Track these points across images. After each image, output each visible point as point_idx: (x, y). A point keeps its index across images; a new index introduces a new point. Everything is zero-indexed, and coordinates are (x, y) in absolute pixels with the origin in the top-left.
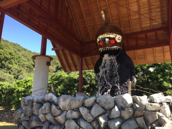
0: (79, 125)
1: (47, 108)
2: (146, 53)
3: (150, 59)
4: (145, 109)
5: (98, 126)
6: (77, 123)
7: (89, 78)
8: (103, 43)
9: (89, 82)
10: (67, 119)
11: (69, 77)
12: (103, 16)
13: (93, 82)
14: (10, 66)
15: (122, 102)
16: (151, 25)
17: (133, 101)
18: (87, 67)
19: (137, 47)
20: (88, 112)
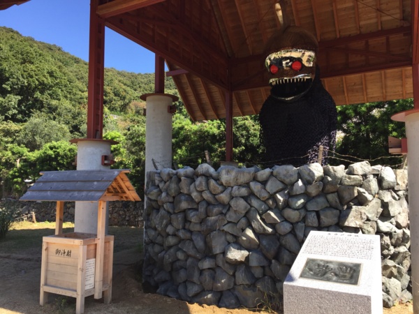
0: (249, 204)
1: (204, 183)
2: (365, 81)
3: (374, 92)
4: (341, 184)
5: (275, 205)
6: (246, 201)
7: (244, 132)
8: (277, 69)
9: (243, 141)
10: (233, 198)
11: (200, 131)
12: (280, 13)
13: (252, 140)
14: (54, 102)
15: (309, 174)
16: (377, 23)
17: (324, 173)
18: (239, 111)
19: (348, 69)
20: (262, 188)
